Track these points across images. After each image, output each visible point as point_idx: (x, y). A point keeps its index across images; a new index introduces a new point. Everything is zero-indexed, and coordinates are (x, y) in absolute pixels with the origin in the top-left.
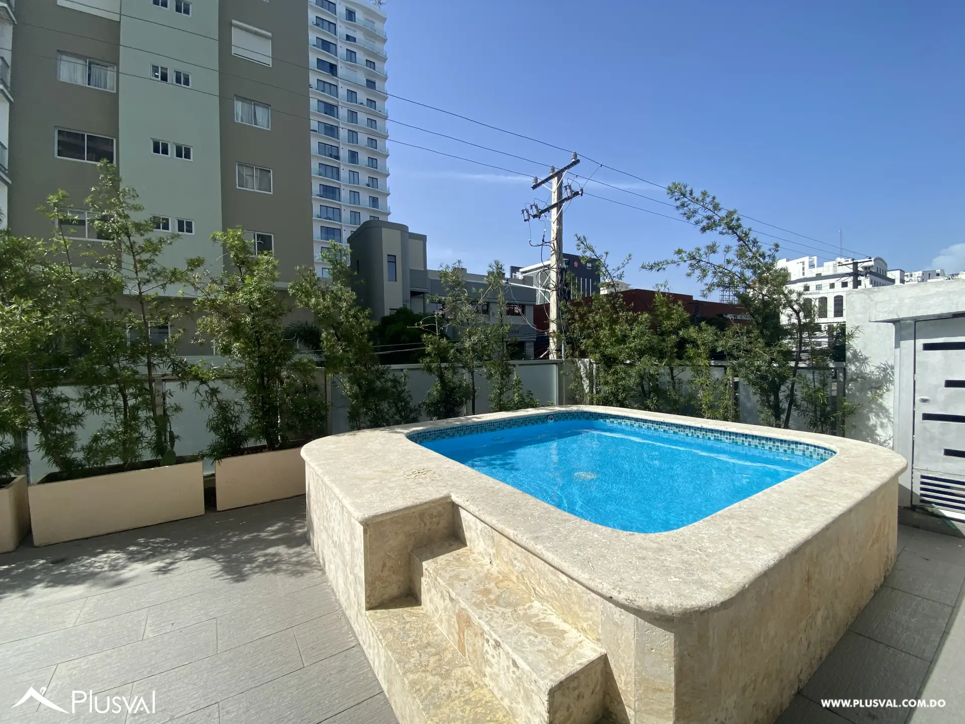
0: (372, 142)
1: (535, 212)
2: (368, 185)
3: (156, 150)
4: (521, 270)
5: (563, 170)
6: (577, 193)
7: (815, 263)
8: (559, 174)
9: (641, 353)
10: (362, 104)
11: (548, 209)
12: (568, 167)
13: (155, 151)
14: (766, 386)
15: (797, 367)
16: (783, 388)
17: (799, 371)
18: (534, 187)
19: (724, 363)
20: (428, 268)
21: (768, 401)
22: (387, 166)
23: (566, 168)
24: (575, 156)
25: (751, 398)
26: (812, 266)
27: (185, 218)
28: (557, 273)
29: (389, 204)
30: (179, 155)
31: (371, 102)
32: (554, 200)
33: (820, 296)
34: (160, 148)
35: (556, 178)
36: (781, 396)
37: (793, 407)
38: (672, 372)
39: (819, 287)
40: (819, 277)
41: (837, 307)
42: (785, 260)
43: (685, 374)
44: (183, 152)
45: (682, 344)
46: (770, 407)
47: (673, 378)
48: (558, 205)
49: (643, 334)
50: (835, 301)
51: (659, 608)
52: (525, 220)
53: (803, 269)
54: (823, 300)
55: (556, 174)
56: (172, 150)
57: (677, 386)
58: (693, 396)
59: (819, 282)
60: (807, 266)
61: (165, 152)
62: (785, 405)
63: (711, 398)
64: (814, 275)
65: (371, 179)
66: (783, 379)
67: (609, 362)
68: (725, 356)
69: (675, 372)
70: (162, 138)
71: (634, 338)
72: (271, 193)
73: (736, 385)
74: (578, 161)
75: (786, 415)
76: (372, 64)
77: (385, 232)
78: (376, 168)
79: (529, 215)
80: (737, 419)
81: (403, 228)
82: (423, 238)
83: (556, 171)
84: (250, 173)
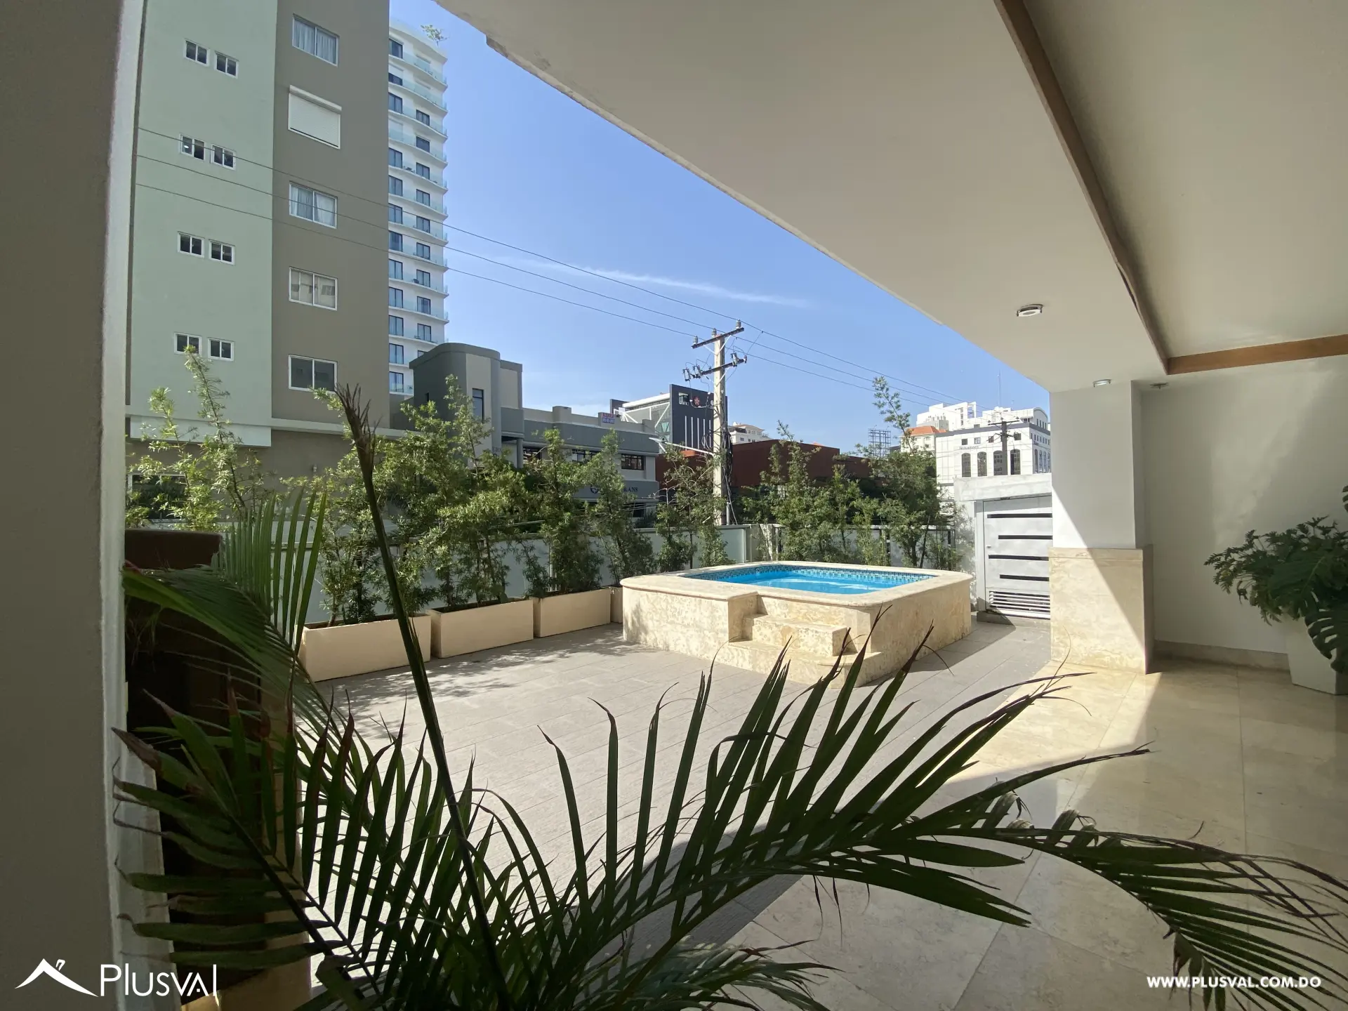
0: (424, 222)
1: (697, 372)
2: (416, 281)
3: (185, 247)
4: (625, 405)
5: (726, 335)
6: (742, 361)
7: (975, 409)
8: (722, 338)
9: (821, 519)
10: (409, 169)
11: (711, 371)
12: (732, 333)
13: (182, 249)
14: (906, 541)
15: (928, 530)
16: (917, 543)
17: (929, 532)
18: (695, 346)
19: (880, 527)
20: (524, 406)
21: (909, 553)
22: (445, 257)
23: (729, 334)
24: (740, 324)
25: (897, 551)
26: (971, 414)
27: (222, 338)
28: (721, 437)
29: (446, 309)
30: (216, 255)
31: (423, 169)
32: (717, 364)
33: (979, 451)
34: (189, 245)
35: (719, 341)
36: (917, 549)
37: (925, 557)
38: (843, 534)
39: (977, 440)
40: (977, 428)
41: (998, 464)
42: (942, 405)
43: (852, 536)
44: (221, 253)
45: (851, 513)
46: (910, 556)
47: (843, 539)
48: (722, 369)
49: (823, 505)
50: (995, 457)
51: (865, 604)
52: (686, 380)
53: (962, 417)
54: (982, 456)
55: (719, 338)
56: (206, 248)
57: (846, 545)
58: (858, 552)
59: (977, 435)
60: (965, 412)
61: (197, 250)
62: (919, 555)
63: (871, 552)
64: (972, 426)
65: (420, 274)
66: (918, 537)
67: (795, 526)
68: (880, 521)
69: (845, 534)
70: (194, 233)
71: (815, 508)
72: (335, 309)
73: (888, 544)
74: (743, 329)
75: (920, 561)
76: (425, 117)
77: (469, 358)
78: (429, 259)
79: (689, 374)
80: (889, 565)
81: (492, 355)
82: (517, 368)
83: (719, 334)
84: (307, 282)
